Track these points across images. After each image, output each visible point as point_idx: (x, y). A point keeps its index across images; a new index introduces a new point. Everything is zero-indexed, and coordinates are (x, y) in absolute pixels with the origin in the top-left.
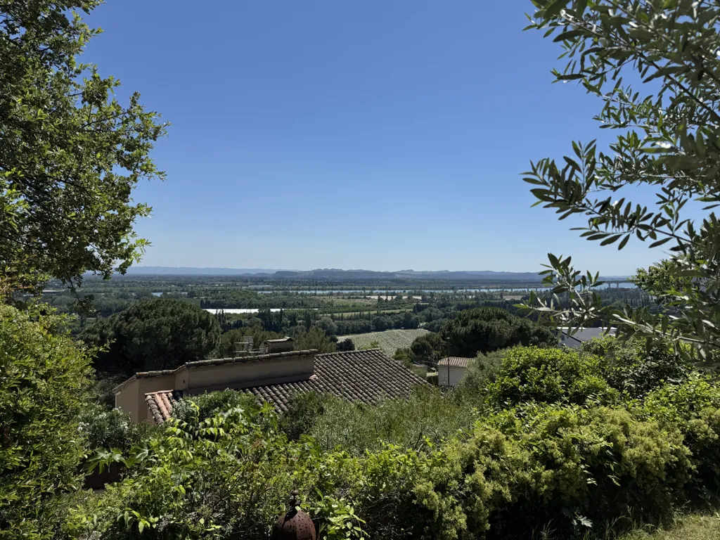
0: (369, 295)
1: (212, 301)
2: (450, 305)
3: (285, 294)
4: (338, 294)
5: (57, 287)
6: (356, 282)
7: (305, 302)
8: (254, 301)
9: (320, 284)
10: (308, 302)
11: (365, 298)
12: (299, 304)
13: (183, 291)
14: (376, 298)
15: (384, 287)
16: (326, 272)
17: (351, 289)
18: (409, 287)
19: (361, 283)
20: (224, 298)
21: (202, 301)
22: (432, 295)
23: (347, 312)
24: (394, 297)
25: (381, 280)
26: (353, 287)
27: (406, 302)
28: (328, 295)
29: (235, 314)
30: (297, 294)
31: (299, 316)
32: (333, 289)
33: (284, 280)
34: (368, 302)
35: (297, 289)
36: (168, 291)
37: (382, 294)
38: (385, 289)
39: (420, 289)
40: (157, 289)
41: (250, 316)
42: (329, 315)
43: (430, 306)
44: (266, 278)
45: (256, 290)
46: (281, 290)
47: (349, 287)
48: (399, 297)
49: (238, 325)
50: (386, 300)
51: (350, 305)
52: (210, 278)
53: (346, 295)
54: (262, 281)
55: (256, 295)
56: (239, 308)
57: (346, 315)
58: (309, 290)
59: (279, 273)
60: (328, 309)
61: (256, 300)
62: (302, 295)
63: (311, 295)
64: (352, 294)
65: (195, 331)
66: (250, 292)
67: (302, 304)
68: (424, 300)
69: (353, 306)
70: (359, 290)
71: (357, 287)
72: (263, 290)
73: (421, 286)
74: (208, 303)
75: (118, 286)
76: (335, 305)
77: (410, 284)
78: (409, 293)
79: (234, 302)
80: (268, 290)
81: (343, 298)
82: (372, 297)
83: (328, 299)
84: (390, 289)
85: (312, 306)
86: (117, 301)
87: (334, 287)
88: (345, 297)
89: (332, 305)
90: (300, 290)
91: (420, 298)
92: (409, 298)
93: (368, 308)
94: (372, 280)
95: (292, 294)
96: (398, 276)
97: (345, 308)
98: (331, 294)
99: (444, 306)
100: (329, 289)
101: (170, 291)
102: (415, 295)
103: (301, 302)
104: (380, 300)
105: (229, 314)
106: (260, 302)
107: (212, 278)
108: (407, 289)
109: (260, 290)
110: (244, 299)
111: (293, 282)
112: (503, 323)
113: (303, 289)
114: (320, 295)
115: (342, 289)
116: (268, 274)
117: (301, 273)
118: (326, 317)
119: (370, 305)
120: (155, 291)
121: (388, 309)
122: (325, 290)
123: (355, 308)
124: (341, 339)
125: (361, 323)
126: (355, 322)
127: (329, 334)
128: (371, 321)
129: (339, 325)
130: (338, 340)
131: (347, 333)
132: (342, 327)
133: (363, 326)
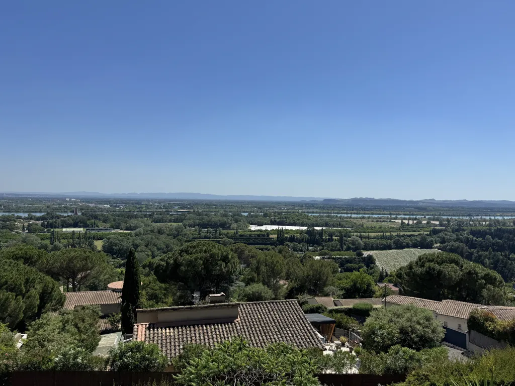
0: (395, 219)
1: (278, 220)
2: (463, 230)
3: (328, 217)
4: (369, 218)
5: (189, 208)
6: (384, 208)
7: (342, 223)
8: (306, 221)
9: (356, 209)
10: (344, 223)
11: (390, 221)
12: (337, 225)
13: (261, 212)
14: (400, 221)
15: (408, 213)
16: (361, 200)
17: (380, 214)
18: (429, 213)
19: (389, 210)
20: (286, 218)
21: (271, 220)
22: (448, 220)
23: (374, 232)
24: (415, 222)
25: (406, 207)
26: (382, 213)
27: (425, 226)
28: (360, 218)
29: (292, 230)
30: (337, 216)
31: (337, 234)
32: (365, 214)
33: (329, 206)
34: (393, 225)
35: (338, 213)
36: (252, 212)
37: (405, 219)
38: (409, 215)
39: (440, 215)
40: (246, 210)
41: (301, 232)
42: (359, 234)
43: (445, 230)
44: (316, 204)
45: (308, 212)
46: (326, 213)
47: (378, 212)
48: (419, 222)
49: (292, 239)
50: (408, 224)
51: (378, 227)
52: (279, 203)
53: (375, 218)
54: (313, 207)
55: (308, 216)
56: (295, 226)
57: (372, 235)
58: (347, 213)
59: (326, 200)
60: (360, 228)
61: (307, 220)
62: (340, 217)
63: (347, 218)
64: (380, 218)
65: (218, 262)
66: (303, 214)
67: (340, 225)
68: (441, 225)
69: (380, 228)
70: (387, 214)
71: (385, 212)
72: (313, 213)
73: (440, 213)
74: (275, 221)
75: (223, 208)
76: (365, 226)
77: (431, 211)
78: (429, 219)
79: (292, 221)
80: (317, 213)
81: (373, 221)
82: (397, 221)
83: (360, 222)
84: (413, 215)
85: (347, 226)
86: (221, 219)
87: (367, 212)
88: (374, 220)
89: (362, 226)
90: (340, 213)
91: (437, 223)
92: (428, 223)
93: (392, 229)
94: (397, 206)
95: (333, 216)
96: (421, 204)
97: (373, 229)
98: (363, 218)
99: (457, 230)
100: (362, 214)
101: (253, 212)
102: (434, 220)
103: (338, 223)
104: (402, 223)
105: (288, 230)
106: (310, 222)
107: (280, 203)
108: (428, 215)
109: (311, 213)
110: (299, 219)
111: (335, 207)
113: (342, 213)
114: (354, 218)
115: (372, 214)
116: (317, 201)
117: (342, 200)
118: (355, 236)
119: (393, 228)
120: (244, 212)
121: (409, 232)
122: (360, 214)
123: (381, 230)
124: (366, 254)
125: (384, 242)
126: (378, 241)
127: (357, 249)
128: (392, 241)
129: (365, 243)
130: (363, 254)
131: (372, 249)
132: (368, 244)
133: (385, 245)
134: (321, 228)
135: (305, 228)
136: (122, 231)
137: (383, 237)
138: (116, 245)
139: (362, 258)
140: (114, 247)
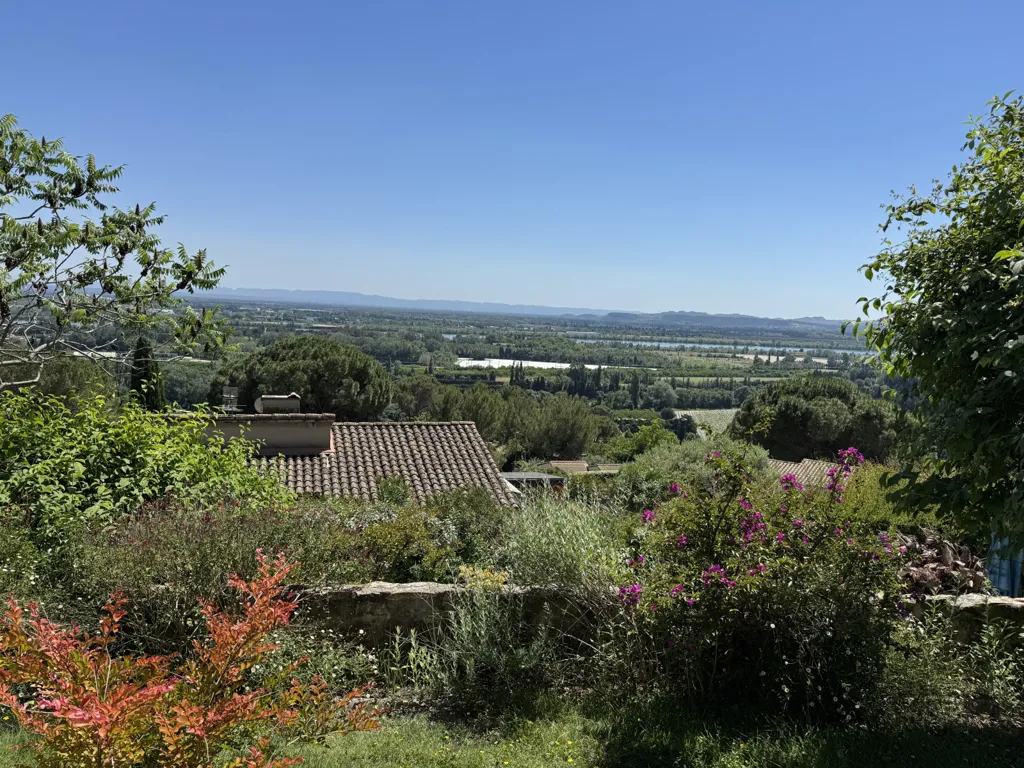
0: (743, 352)
1: (514, 350)
2: (872, 376)
3: (614, 346)
4: (693, 349)
5: (337, 322)
6: (725, 333)
7: (639, 359)
8: (571, 352)
9: (669, 333)
10: (644, 359)
11: (734, 357)
12: (631, 361)
13: (482, 334)
14: (752, 357)
15: (770, 342)
16: (682, 316)
17: (715, 343)
18: (810, 344)
19: (734, 335)
20: (530, 346)
21: (501, 349)
22: (846, 358)
23: (701, 376)
24: (781, 358)
25: (767, 331)
26: (718, 340)
27: (800, 366)
28: (676, 350)
29: (540, 369)
30: (631, 346)
31: (627, 377)
32: (686, 342)
33: (617, 325)
34: (738, 364)
35: (634, 340)
37: (762, 353)
38: (771, 346)
39: (831, 348)
40: (452, 329)
41: (559, 372)
42: (670, 378)
43: (837, 375)
44: (594, 322)
45: (577, 337)
46: (610, 339)
47: (711, 340)
48: (790, 358)
49: (539, 385)
50: (768, 362)
51: (708, 366)
52: (519, 319)
53: (706, 351)
54: (586, 326)
55: (574, 344)
56: (548, 361)
57: (695, 380)
58: (652, 341)
59: (613, 315)
60: (672, 368)
61: (572, 351)
62: (638, 348)
63: (651, 348)
64: (715, 351)
65: (344, 380)
66: (566, 340)
67: (636, 362)
68: (831, 365)
69: (713, 368)
70: (729, 344)
71: (726, 340)
72: (585, 338)
73: (832, 344)
74: (509, 351)
75: (406, 325)
76: (683, 365)
77: (816, 339)
78: (809, 353)
79: (542, 353)
80: (593, 338)
81: (699, 356)
82: (746, 356)
83: (675, 356)
84: (778, 346)
85: (649, 364)
87: (690, 339)
88: (703, 354)
89: (679, 364)
90: (638, 340)
91: (825, 361)
92: (806, 361)
93: (733, 372)
94: (751, 330)
95: (624, 346)
96: (797, 326)
97: (697, 371)
98: (683, 349)
99: (862, 376)
100: (681, 342)
101: (467, 333)
102: (818, 356)
103: (633, 358)
104: (757, 360)
105: (533, 368)
106: (577, 355)
107: (522, 318)
108: (808, 347)
109: (581, 338)
110: (556, 349)
111: (630, 328)
112: (835, 404)
113: (642, 340)
114: (664, 350)
115: (701, 342)
116: (595, 316)
117: (644, 316)
118: (662, 382)
119: (738, 369)
121: (768, 376)
122: (676, 342)
123: (713, 371)
124: (679, 414)
125: (717, 393)
126: (705, 392)
127: (663, 405)
128: (733, 393)
129: (681, 395)
130: (674, 416)
131: (693, 406)
132: (687, 398)
133: (718, 399)
134: (597, 367)
135: (566, 366)
136: (196, 360)
137: (717, 385)
138: (181, 384)
139: (671, 422)
140: (178, 389)
